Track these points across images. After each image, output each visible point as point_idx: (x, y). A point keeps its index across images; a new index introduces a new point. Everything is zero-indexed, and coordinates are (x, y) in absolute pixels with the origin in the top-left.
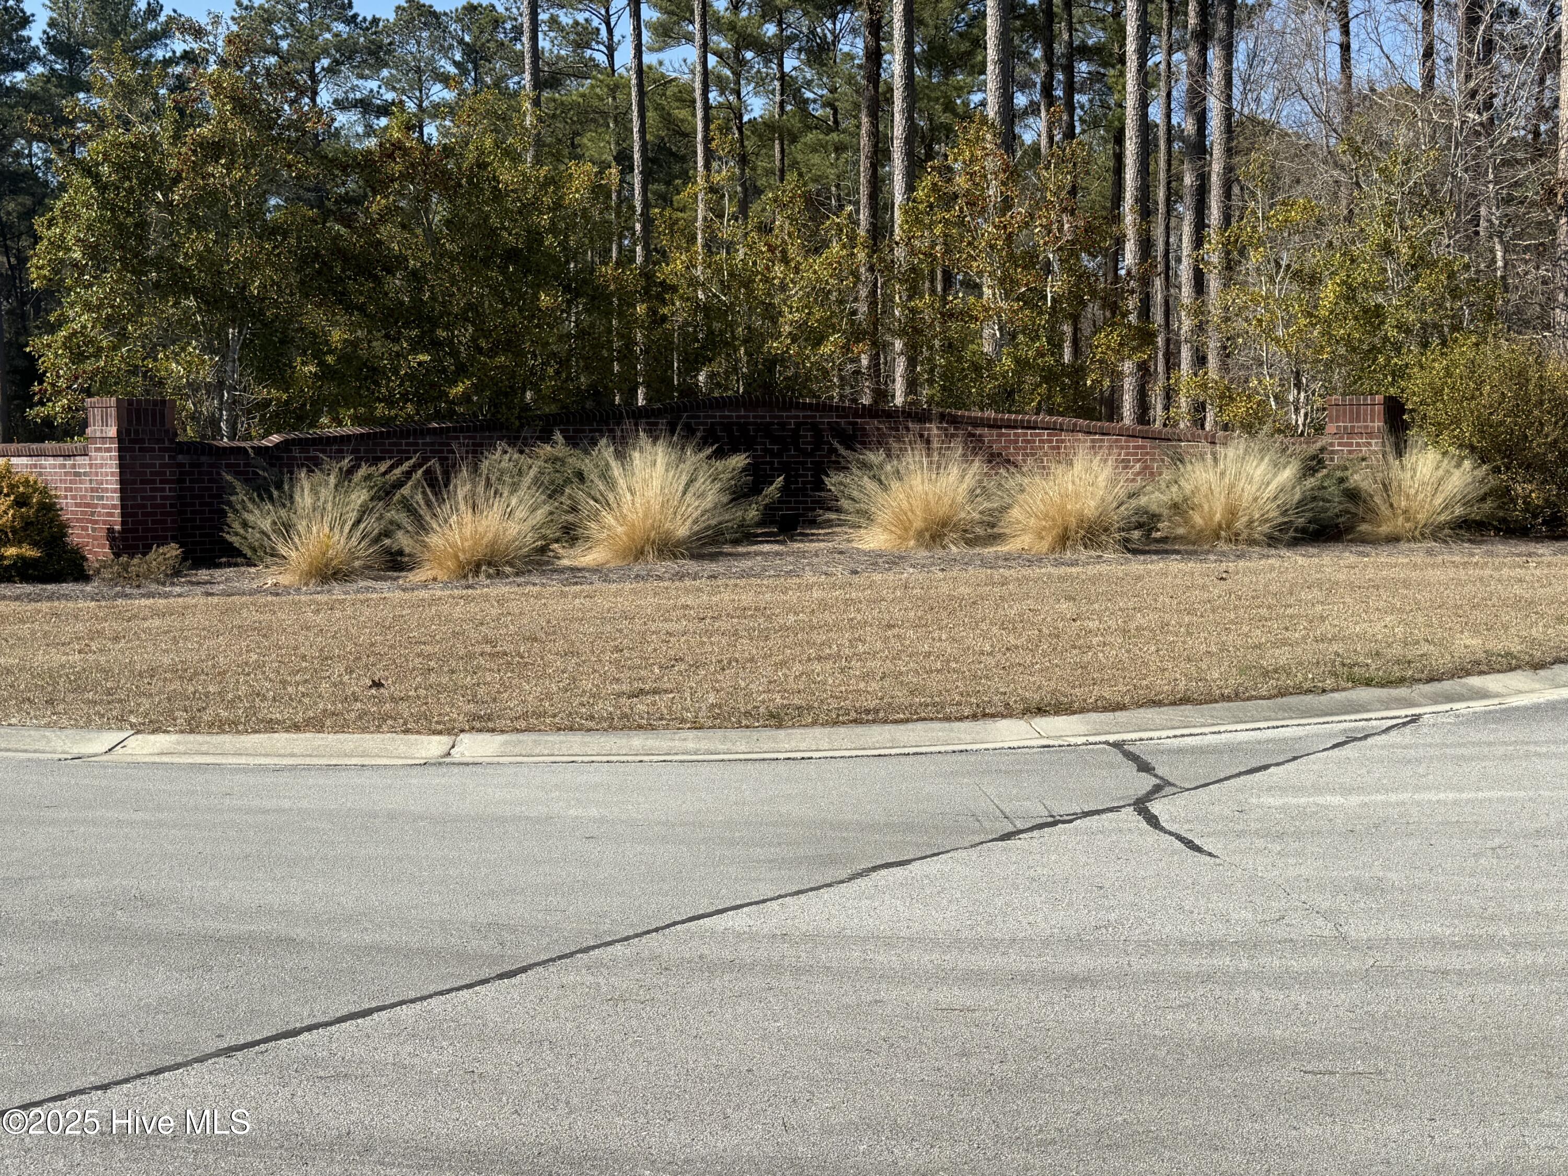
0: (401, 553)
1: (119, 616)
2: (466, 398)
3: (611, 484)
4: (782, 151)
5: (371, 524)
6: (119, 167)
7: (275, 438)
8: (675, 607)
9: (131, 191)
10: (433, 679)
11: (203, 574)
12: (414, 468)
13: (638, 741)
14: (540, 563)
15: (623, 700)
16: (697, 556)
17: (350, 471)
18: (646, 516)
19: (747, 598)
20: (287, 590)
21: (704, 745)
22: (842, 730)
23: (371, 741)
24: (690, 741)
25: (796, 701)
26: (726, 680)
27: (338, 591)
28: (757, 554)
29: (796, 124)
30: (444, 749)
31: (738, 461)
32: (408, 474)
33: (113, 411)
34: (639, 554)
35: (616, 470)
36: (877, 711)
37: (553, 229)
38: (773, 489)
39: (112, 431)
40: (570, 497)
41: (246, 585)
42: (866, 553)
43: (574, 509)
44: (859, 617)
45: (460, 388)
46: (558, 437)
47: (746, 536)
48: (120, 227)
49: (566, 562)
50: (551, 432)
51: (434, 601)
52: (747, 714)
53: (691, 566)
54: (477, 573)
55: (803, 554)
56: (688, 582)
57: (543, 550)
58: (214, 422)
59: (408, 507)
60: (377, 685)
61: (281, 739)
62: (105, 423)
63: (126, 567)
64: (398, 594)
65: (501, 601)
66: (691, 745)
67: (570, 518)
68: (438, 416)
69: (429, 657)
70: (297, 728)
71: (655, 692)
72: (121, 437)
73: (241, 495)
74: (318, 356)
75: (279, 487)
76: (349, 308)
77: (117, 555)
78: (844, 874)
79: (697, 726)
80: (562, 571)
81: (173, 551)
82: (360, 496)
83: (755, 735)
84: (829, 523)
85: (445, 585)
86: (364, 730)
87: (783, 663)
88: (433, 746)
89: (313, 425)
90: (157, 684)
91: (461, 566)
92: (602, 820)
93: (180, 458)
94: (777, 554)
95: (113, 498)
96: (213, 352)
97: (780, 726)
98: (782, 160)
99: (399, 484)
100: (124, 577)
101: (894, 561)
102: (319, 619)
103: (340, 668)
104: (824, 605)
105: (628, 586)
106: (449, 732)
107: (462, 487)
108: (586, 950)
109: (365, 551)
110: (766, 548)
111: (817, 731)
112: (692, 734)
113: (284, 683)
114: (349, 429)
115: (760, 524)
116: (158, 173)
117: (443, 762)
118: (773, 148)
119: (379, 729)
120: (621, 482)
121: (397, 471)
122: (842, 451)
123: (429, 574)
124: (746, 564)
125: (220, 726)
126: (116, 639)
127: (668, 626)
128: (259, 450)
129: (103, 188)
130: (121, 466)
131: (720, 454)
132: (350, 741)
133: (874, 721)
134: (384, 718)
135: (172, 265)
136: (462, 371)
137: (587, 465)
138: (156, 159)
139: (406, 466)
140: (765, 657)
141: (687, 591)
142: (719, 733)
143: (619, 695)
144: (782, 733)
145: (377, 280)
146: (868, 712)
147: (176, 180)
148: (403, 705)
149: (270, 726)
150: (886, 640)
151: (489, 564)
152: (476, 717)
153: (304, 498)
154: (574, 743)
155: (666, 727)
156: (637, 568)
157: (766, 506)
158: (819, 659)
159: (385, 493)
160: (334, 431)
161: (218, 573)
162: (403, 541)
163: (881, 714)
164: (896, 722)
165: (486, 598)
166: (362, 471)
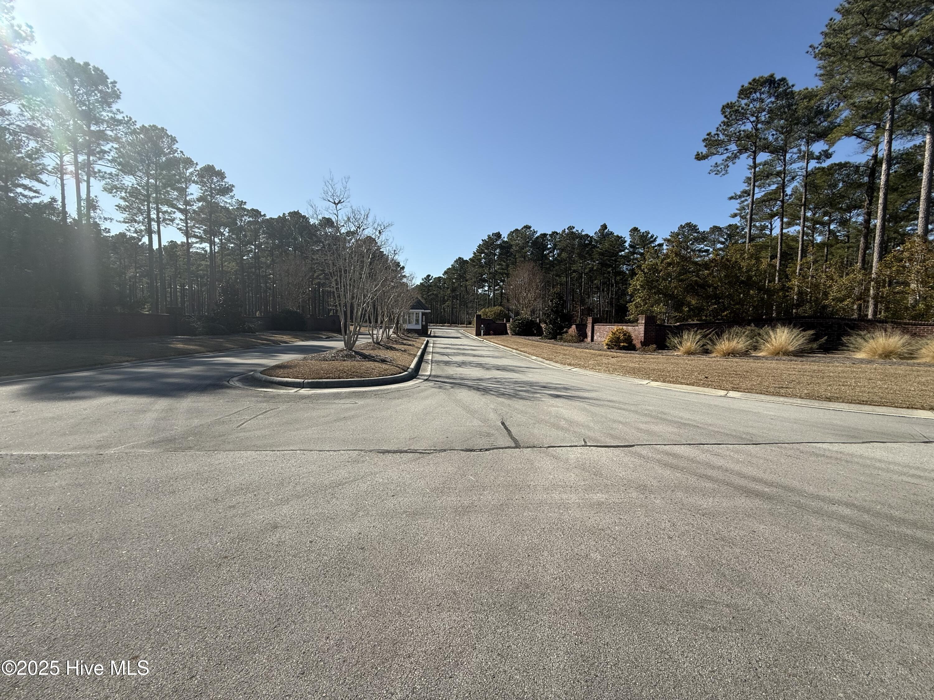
0: (708, 349)
1: (644, 358)
2: (726, 315)
3: (770, 337)
4: (827, 250)
5: (701, 343)
6: (649, 269)
7: (678, 324)
8: (790, 368)
9: (650, 274)
10: (720, 378)
11: (660, 351)
12: (713, 331)
13: (782, 399)
14: (746, 354)
15: (777, 389)
16: (795, 356)
17: (697, 331)
18: (780, 345)
19: (816, 368)
20: (680, 356)
21: (804, 403)
22: (853, 405)
23: (706, 390)
24: (799, 401)
25: (836, 395)
26: (809, 387)
27: (692, 357)
28: (816, 356)
29: (834, 242)
30: (725, 394)
31: (812, 332)
32: (711, 332)
33: (644, 318)
34: (778, 354)
35: (771, 333)
36: (867, 401)
37: (755, 275)
38: (823, 340)
39: (644, 322)
40: (756, 339)
41: (670, 354)
42: (857, 359)
43: (757, 342)
44: (857, 376)
45: (725, 313)
46: (753, 324)
47: (812, 351)
48: (648, 281)
49: (753, 355)
50: (751, 323)
51: (718, 361)
52: (818, 397)
53: (795, 358)
54: (729, 356)
55: (834, 358)
56: (793, 362)
57: (747, 351)
58: (664, 320)
59: (711, 340)
60: (707, 378)
61: (684, 386)
62: (642, 320)
63: (644, 348)
64: (708, 359)
65: (737, 362)
66: (799, 402)
67: (756, 344)
68: (719, 320)
69: (719, 373)
70: (688, 384)
71: (787, 388)
72: (645, 323)
73: (670, 336)
74: (689, 306)
75: (679, 334)
76: (699, 296)
77: (642, 346)
78: (861, 441)
79: (801, 397)
80: (753, 356)
81: (654, 346)
82: (698, 337)
83: (821, 402)
84: (843, 350)
85: (720, 358)
86: (704, 387)
87: (830, 385)
88: (723, 393)
89: (687, 321)
90: (655, 373)
91: (724, 353)
92: (775, 416)
93: (657, 327)
94: (823, 357)
95: (643, 335)
96: (666, 306)
97: (830, 401)
98: (827, 253)
99: (708, 334)
100: (645, 351)
101: (869, 362)
102: (689, 362)
103: (696, 374)
104: (843, 372)
105: (774, 362)
106: (726, 390)
107: (725, 336)
108: (777, 443)
109: (699, 349)
110: (819, 355)
111: (844, 404)
112: (799, 399)
113: (684, 375)
114: (696, 322)
115: (817, 349)
116: (657, 270)
117: (725, 396)
118: (824, 249)
119: (708, 387)
120: (773, 336)
121: (708, 332)
122: (849, 330)
123: (716, 355)
124: (812, 359)
125: (670, 382)
126: (645, 362)
127: (789, 372)
128: (675, 326)
129: (645, 274)
130: (645, 329)
131: (804, 330)
132: (701, 389)
133: (866, 404)
134: (709, 385)
135: (658, 288)
136: (726, 309)
137: (761, 331)
138: (657, 267)
139: (710, 330)
140: (823, 383)
141: (794, 364)
142: (809, 400)
143: (775, 387)
144: (831, 403)
145: (706, 289)
146: (863, 401)
147: (661, 271)
148: (713, 383)
149: (682, 383)
150: (869, 383)
151: (732, 354)
152: (733, 388)
153: (685, 337)
154: (763, 397)
155: (791, 397)
156: (776, 358)
157: (820, 345)
158: (843, 385)
159: (705, 336)
160: (692, 322)
161: (664, 351)
162: (709, 347)
163: (869, 403)
164: (874, 405)
165: (732, 361)
166: (699, 332)
